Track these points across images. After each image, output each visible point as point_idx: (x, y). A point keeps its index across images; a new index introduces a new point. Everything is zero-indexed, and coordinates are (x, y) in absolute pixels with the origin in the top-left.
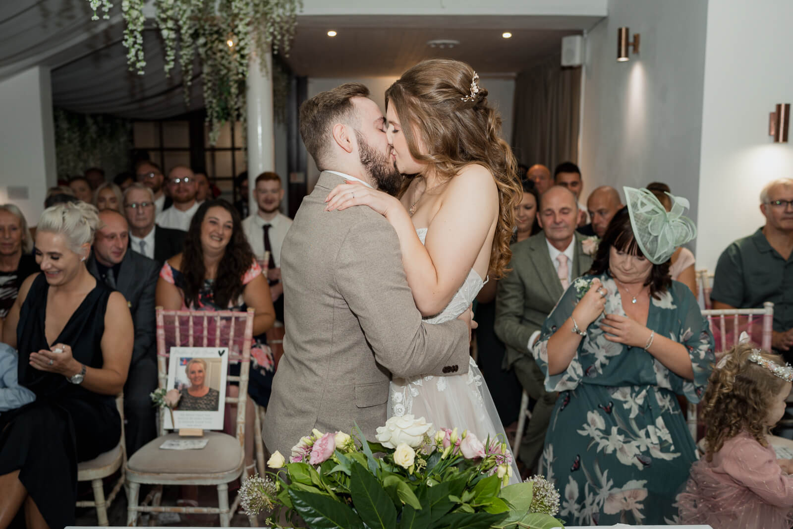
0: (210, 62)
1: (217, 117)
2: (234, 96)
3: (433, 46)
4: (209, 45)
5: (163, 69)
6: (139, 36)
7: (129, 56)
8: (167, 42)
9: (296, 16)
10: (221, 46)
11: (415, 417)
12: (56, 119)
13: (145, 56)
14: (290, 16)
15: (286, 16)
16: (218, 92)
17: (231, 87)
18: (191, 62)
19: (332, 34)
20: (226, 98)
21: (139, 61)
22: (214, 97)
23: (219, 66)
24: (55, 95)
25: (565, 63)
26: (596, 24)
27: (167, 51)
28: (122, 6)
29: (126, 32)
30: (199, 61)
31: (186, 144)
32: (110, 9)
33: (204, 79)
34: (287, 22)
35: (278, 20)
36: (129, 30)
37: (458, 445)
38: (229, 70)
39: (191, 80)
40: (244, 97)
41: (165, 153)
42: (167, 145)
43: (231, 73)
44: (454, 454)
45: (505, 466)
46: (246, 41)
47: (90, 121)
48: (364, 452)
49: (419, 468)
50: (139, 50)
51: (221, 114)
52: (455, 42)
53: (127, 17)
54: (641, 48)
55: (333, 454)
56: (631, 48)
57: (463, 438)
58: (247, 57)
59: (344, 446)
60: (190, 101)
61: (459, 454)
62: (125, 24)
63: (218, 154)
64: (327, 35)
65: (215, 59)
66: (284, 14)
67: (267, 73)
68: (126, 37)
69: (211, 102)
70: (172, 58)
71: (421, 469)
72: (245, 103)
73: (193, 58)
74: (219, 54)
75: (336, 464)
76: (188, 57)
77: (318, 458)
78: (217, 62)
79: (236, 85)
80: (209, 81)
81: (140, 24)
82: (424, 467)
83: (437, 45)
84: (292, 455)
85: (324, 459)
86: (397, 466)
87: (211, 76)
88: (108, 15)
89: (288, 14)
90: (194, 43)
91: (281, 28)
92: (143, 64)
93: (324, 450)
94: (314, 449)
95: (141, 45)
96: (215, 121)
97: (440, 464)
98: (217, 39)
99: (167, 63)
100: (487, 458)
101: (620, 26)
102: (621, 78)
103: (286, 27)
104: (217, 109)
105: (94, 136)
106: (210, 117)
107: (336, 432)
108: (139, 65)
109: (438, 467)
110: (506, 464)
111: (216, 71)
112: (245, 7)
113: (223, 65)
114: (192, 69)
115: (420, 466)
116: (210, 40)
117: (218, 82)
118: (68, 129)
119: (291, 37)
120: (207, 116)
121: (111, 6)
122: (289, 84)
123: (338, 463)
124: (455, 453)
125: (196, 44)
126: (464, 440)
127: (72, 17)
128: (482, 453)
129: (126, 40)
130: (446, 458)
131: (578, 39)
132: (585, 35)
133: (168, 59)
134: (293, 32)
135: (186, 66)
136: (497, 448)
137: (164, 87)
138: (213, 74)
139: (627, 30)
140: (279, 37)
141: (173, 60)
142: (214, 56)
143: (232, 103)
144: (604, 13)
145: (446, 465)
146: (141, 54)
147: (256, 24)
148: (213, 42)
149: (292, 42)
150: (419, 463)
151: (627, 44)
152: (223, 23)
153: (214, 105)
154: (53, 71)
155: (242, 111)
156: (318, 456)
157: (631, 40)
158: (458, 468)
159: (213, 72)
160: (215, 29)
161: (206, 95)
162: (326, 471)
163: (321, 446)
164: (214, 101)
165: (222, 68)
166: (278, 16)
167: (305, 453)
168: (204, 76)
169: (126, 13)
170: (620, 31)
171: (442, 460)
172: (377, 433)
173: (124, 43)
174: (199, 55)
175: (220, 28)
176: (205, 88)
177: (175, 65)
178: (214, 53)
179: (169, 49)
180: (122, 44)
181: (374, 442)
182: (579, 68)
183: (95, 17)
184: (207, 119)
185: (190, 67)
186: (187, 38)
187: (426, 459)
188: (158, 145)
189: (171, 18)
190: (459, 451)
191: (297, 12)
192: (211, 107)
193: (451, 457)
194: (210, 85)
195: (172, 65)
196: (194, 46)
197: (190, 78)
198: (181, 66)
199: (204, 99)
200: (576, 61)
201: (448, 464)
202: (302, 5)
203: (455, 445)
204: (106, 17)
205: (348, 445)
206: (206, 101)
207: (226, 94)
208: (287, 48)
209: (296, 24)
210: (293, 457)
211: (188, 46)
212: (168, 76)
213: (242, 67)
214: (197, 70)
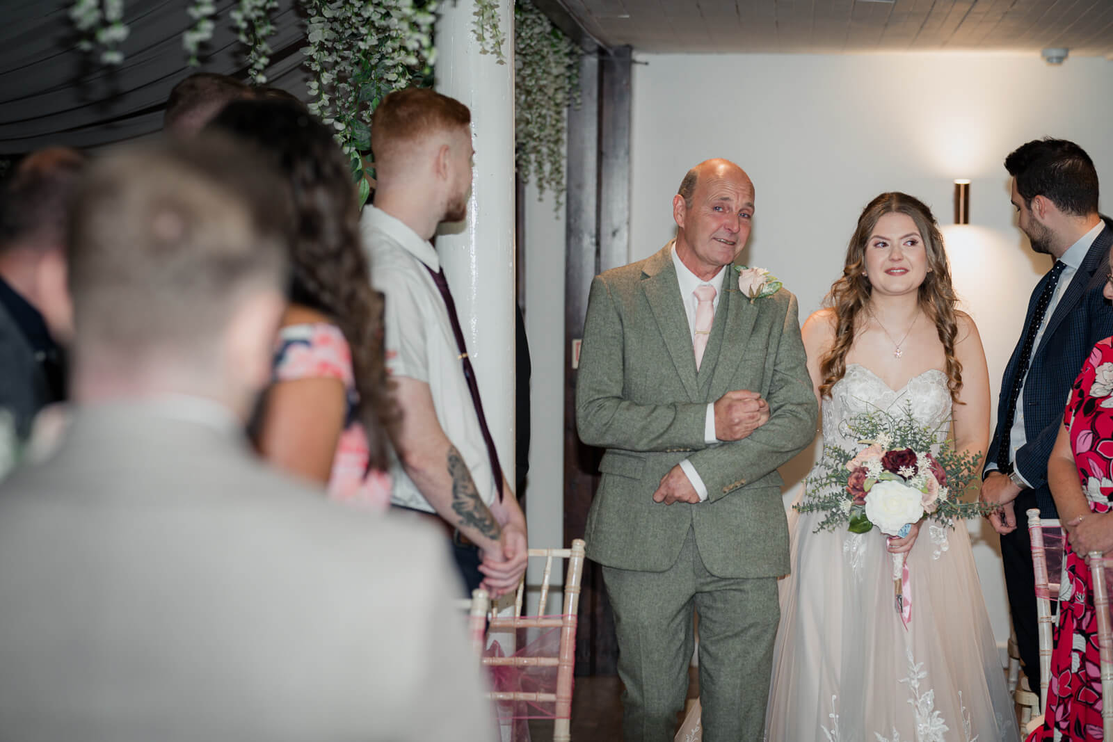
5: (179, 43)
7: (75, 12)
18: (270, 14)
21: (106, 23)
23: (356, 21)
33: (310, 59)
38: (384, 34)
43: (390, 46)
80: (326, 66)
92: (120, 32)
99: (193, 26)
108: (107, 35)
113: (368, 22)
133: (196, 13)
135: (252, 27)
141: (212, 17)
165: (363, 28)
168: (310, 51)
195: (206, 30)
198: (237, 30)
212: (193, 62)
213: (417, 36)
214: (290, 34)
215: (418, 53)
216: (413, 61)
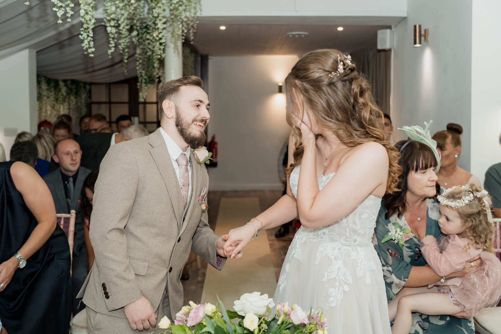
0: (141, 47)
1: (145, 83)
2: (156, 69)
3: (291, 36)
4: (140, 36)
5: (107, 52)
6: (91, 32)
7: (83, 45)
8: (110, 35)
9: (198, 17)
10: (148, 37)
11: (261, 294)
12: (39, 83)
13: (94, 44)
14: (193, 17)
15: (191, 17)
16: (146, 66)
17: (154, 63)
18: (128, 47)
19: (223, 28)
20: (151, 70)
21: (90, 48)
22: (144, 70)
23: (147, 49)
24: (38, 67)
25: (379, 47)
26: (400, 22)
27: (110, 41)
28: (80, 13)
29: (81, 29)
30: (133, 46)
31: (126, 99)
32: (72, 15)
33: (137, 57)
34: (192, 21)
35: (185, 20)
36: (84, 28)
37: (289, 315)
38: (153, 52)
39: (127, 59)
40: (163, 69)
41: (113, 105)
42: (113, 100)
43: (154, 54)
44: (286, 321)
45: (323, 330)
46: (163, 34)
47: (62, 84)
48: (224, 318)
49: (262, 331)
50: (91, 41)
51: (148, 81)
52: (306, 33)
53: (83, 20)
54: (429, 38)
55: (203, 319)
56: (423, 38)
57: (292, 310)
58: (164, 44)
59: (211, 314)
60: (127, 72)
61: (289, 321)
62: (82, 24)
63: (148, 106)
64: (220, 29)
65: (145, 45)
66: (190, 15)
67: (178, 54)
68: (82, 33)
69: (141, 73)
70: (114, 45)
71: (264, 331)
72: (164, 73)
73: (129, 44)
74: (147, 42)
75: (205, 326)
76: (125, 44)
77: (193, 322)
78: (145, 47)
79: (157, 62)
80: (140, 59)
81: (92, 24)
82: (266, 329)
83: (294, 35)
84: (177, 319)
85: (196, 323)
86: (246, 329)
87: (142, 55)
88: (70, 19)
89: (193, 15)
90: (130, 34)
91: (188, 25)
92: (93, 50)
93: (196, 316)
94: (190, 315)
95: (92, 37)
96: (144, 85)
97: (277, 328)
98: (145, 32)
99: (110, 48)
100: (310, 324)
101: (415, 24)
102: (417, 58)
103: (191, 24)
104: (145, 77)
105: (65, 94)
106: (140, 82)
107: (206, 304)
108: (90, 51)
109: (276, 330)
110: (323, 329)
111: (144, 52)
112: (162, 12)
113: (150, 49)
114: (128, 52)
115: (263, 329)
116: (141, 32)
117: (146, 60)
118: (47, 90)
119: (195, 31)
120: (138, 82)
121: (73, 13)
122: (195, 60)
123: (206, 325)
124: (288, 320)
125: (131, 35)
126: (293, 311)
127: (46, 21)
128: (305, 321)
129: (82, 35)
130: (281, 323)
131: (388, 31)
132: (393, 29)
133: (110, 46)
134: (196, 28)
135: (123, 50)
136: (318, 317)
137: (108, 64)
138: (143, 54)
139: (420, 26)
140: (186, 31)
141: (114, 47)
142: (144, 43)
143: (155, 73)
144: (404, 15)
145: (281, 329)
146: (92, 43)
147: (171, 22)
148: (143, 34)
149: (195, 34)
150: (262, 326)
151: (420, 35)
152: (150, 21)
153: (143, 75)
154: (38, 52)
155: (161, 79)
156: (192, 320)
157: (423, 33)
158: (290, 331)
159: (143, 52)
160: (144, 25)
161: (138, 68)
162: (198, 331)
163: (195, 313)
164: (144, 72)
165: (148, 50)
166: (186, 17)
167: (185, 318)
168: (137, 55)
169: (83, 17)
170: (415, 26)
171: (278, 325)
172: (234, 305)
173: (80, 37)
174: (133, 42)
175: (148, 25)
176: (138, 63)
177: (115, 50)
178: (144, 41)
179: (111, 39)
180: (79, 37)
181: (232, 311)
182: (390, 50)
183: (60, 21)
184: (139, 84)
185: (126, 50)
186: (125, 32)
187: (268, 324)
188: (108, 100)
189: (113, 19)
190: (290, 319)
191: (198, 14)
192: (141, 76)
193: (284, 323)
194: (141, 61)
195: (113, 50)
196: (129, 37)
197: (126, 57)
198: (120, 50)
199: (136, 70)
200: (387, 46)
201: (282, 328)
202: (201, 10)
203: (287, 315)
204: (69, 20)
205: (214, 313)
206: (138, 72)
207: (151, 67)
208: (192, 38)
209: (197, 22)
210: (177, 320)
211: (125, 37)
212: (110, 57)
213: (160, 51)
214: (132, 52)
215: (160, 55)
216: (159, 57)
